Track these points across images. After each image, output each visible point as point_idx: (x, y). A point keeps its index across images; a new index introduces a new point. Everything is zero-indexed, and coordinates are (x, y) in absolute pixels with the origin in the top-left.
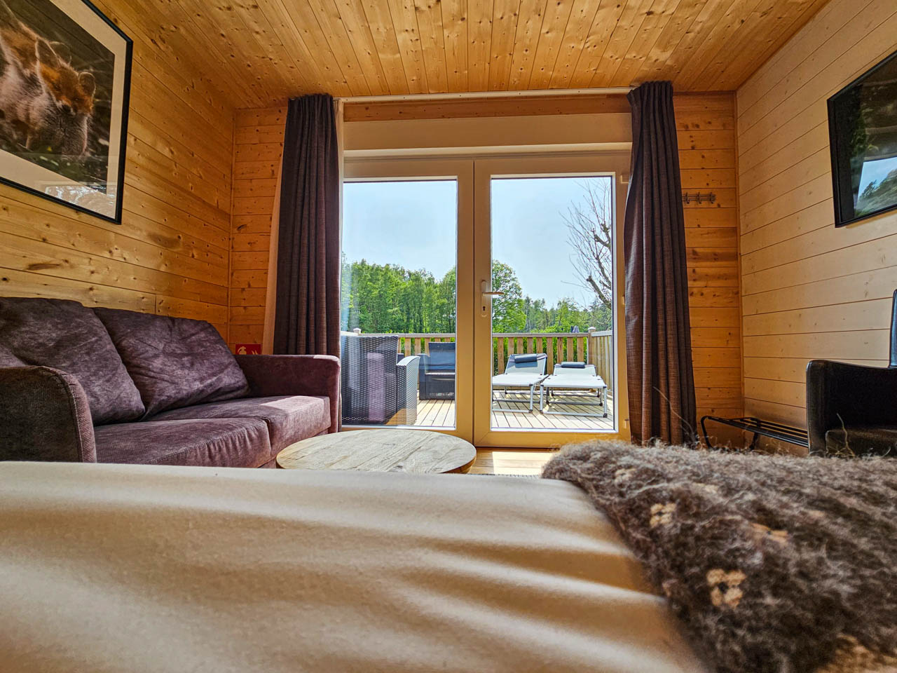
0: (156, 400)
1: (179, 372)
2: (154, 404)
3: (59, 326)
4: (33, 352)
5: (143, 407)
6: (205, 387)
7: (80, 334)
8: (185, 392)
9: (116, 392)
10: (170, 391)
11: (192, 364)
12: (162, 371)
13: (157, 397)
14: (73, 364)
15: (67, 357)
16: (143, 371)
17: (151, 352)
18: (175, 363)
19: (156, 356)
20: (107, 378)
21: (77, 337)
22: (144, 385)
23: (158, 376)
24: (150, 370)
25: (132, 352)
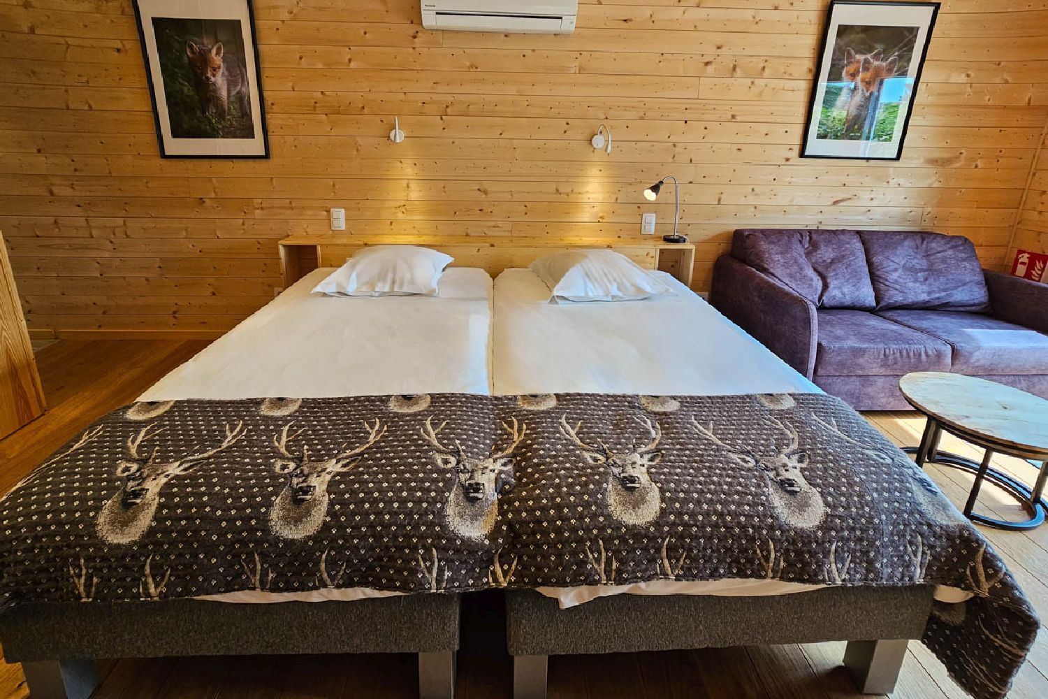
0: (885, 301)
1: (911, 285)
2: (883, 304)
3: (836, 250)
4: (820, 265)
5: (875, 305)
6: (932, 299)
7: (846, 255)
8: (910, 301)
9: (857, 293)
10: (898, 298)
11: (926, 279)
12: (896, 282)
13: (886, 300)
14: (837, 274)
15: (834, 270)
16: (881, 281)
17: (893, 266)
18: (910, 277)
19: (896, 270)
20: (854, 284)
21: (843, 256)
22: (880, 290)
23: (892, 285)
24: (887, 280)
25: (878, 266)
